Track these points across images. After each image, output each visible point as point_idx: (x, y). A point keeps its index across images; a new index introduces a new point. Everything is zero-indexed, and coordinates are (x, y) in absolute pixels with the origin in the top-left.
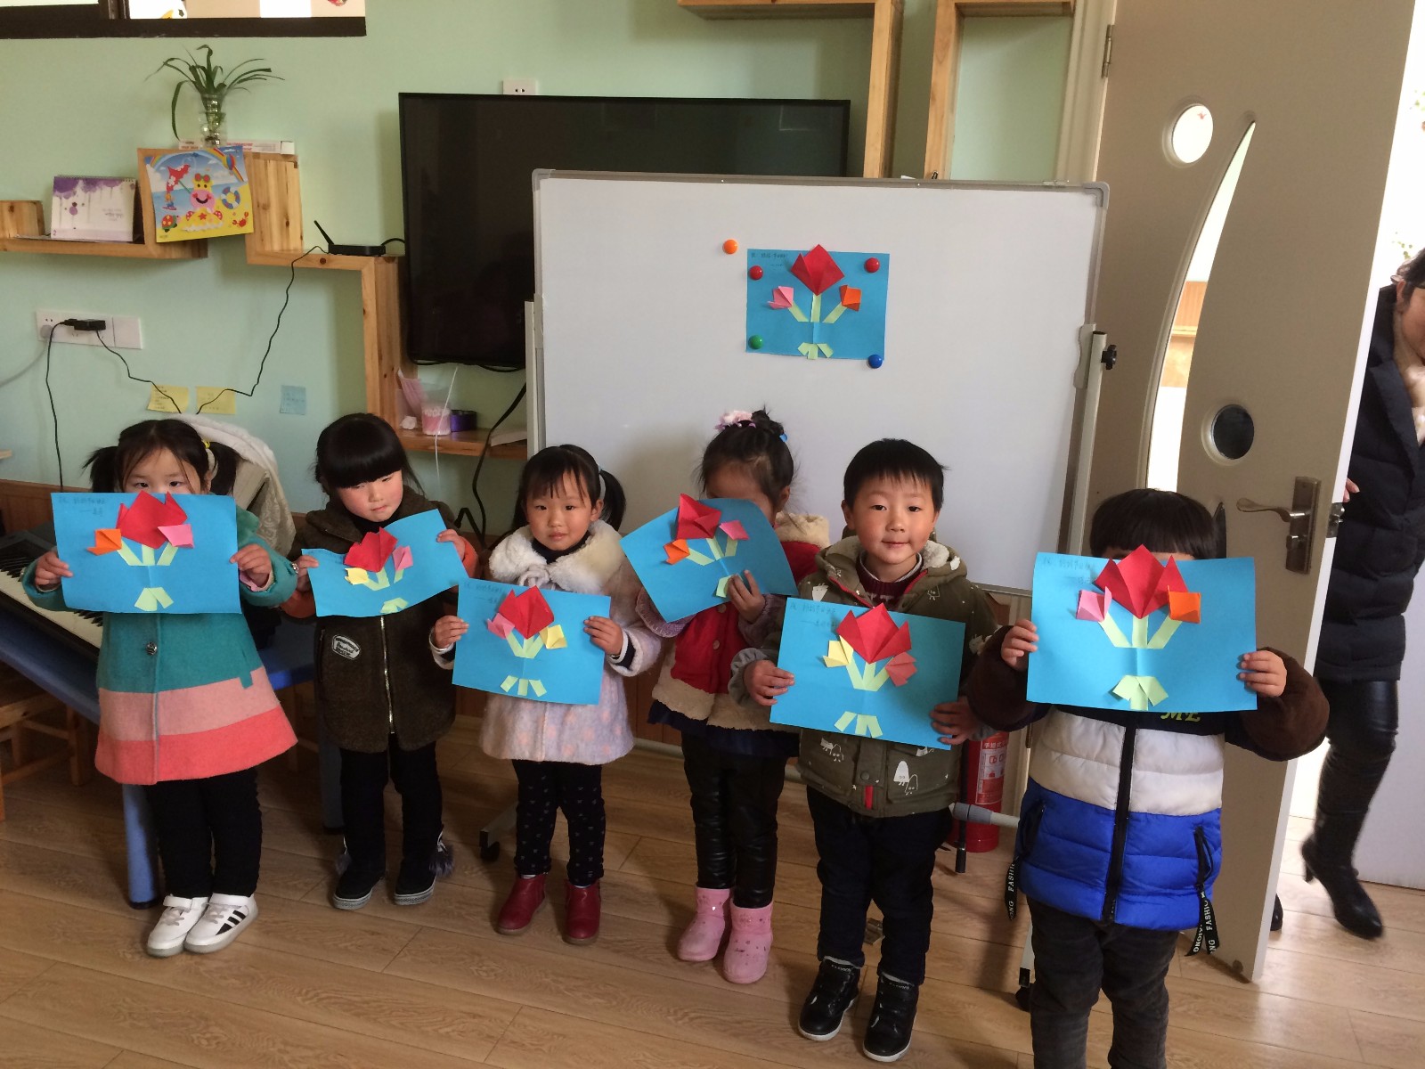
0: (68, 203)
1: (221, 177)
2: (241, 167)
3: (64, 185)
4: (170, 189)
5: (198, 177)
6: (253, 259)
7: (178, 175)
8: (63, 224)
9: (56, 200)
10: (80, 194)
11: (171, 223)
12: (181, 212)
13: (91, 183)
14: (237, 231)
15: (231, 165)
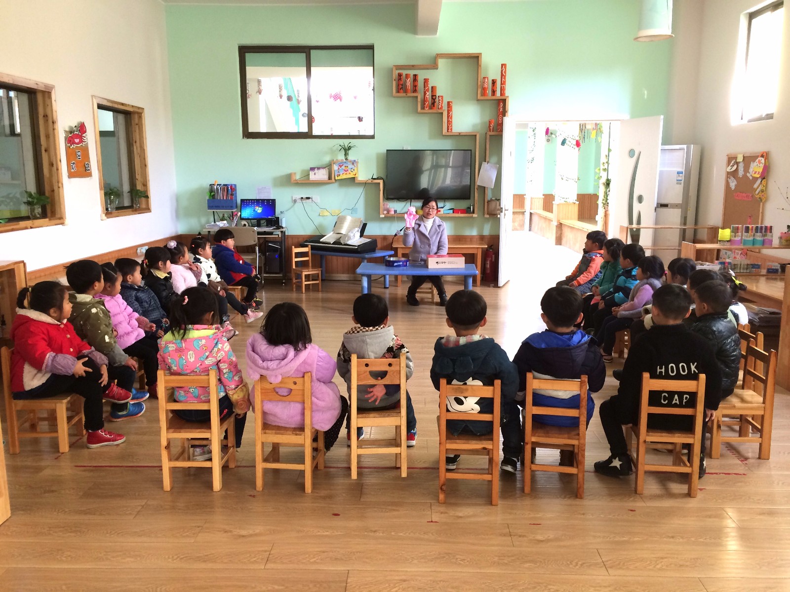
0: (314, 173)
1: (350, 166)
2: (355, 164)
3: (312, 169)
4: (339, 169)
5: (345, 166)
6: (356, 182)
7: (341, 166)
8: (313, 177)
9: (311, 172)
10: (316, 170)
11: (339, 175)
12: (341, 173)
13: (318, 168)
14: (354, 176)
15: (353, 164)
